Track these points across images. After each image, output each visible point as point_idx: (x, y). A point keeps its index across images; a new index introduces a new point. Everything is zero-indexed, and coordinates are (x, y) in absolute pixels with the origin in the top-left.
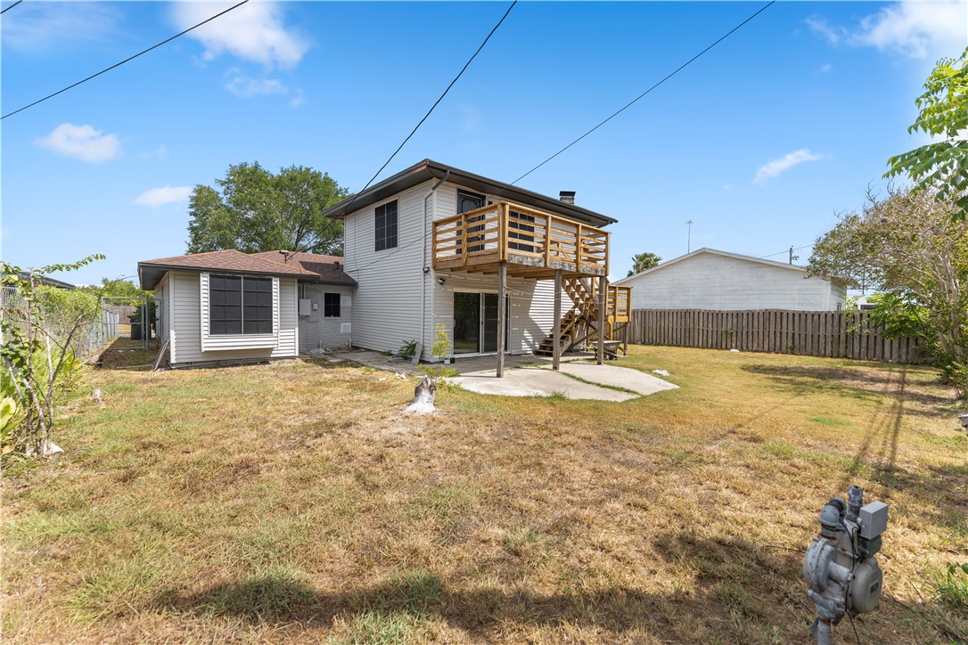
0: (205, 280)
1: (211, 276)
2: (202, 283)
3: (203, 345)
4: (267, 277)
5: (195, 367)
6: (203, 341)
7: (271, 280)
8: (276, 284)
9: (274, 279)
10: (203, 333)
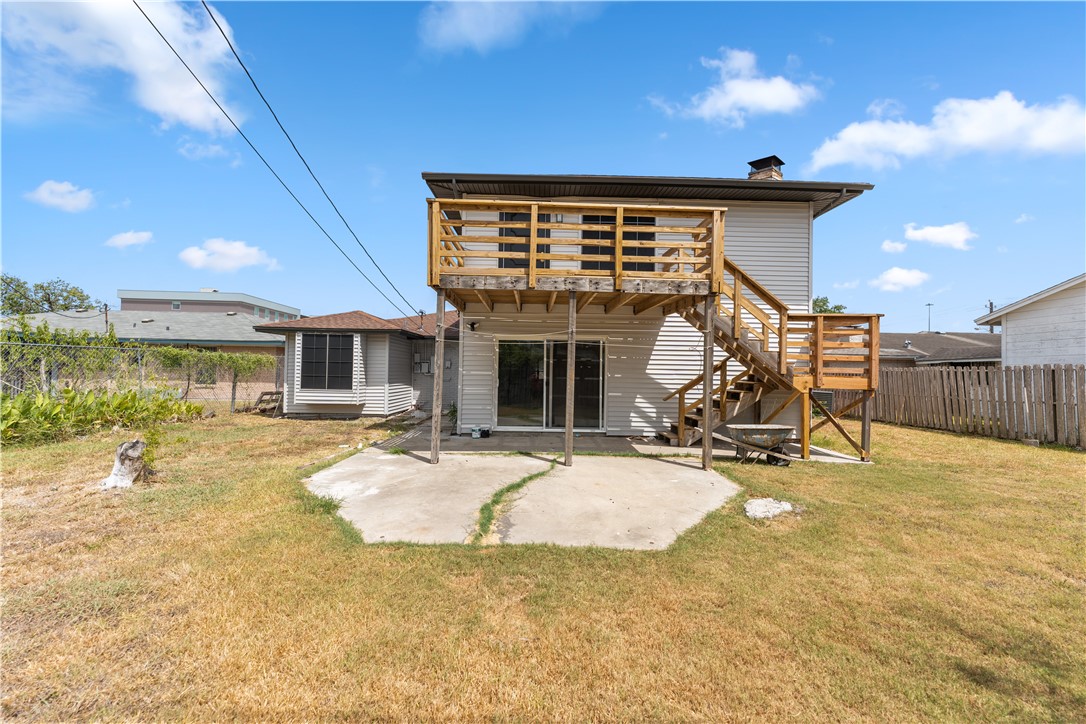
0: (299, 339)
1: (304, 335)
2: (297, 342)
3: (296, 398)
4: (350, 334)
5: (300, 418)
6: (296, 394)
7: (352, 336)
8: (357, 340)
9: (355, 335)
10: (296, 386)
